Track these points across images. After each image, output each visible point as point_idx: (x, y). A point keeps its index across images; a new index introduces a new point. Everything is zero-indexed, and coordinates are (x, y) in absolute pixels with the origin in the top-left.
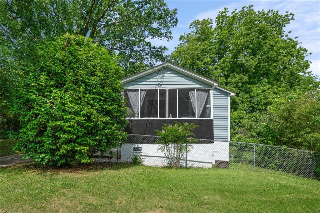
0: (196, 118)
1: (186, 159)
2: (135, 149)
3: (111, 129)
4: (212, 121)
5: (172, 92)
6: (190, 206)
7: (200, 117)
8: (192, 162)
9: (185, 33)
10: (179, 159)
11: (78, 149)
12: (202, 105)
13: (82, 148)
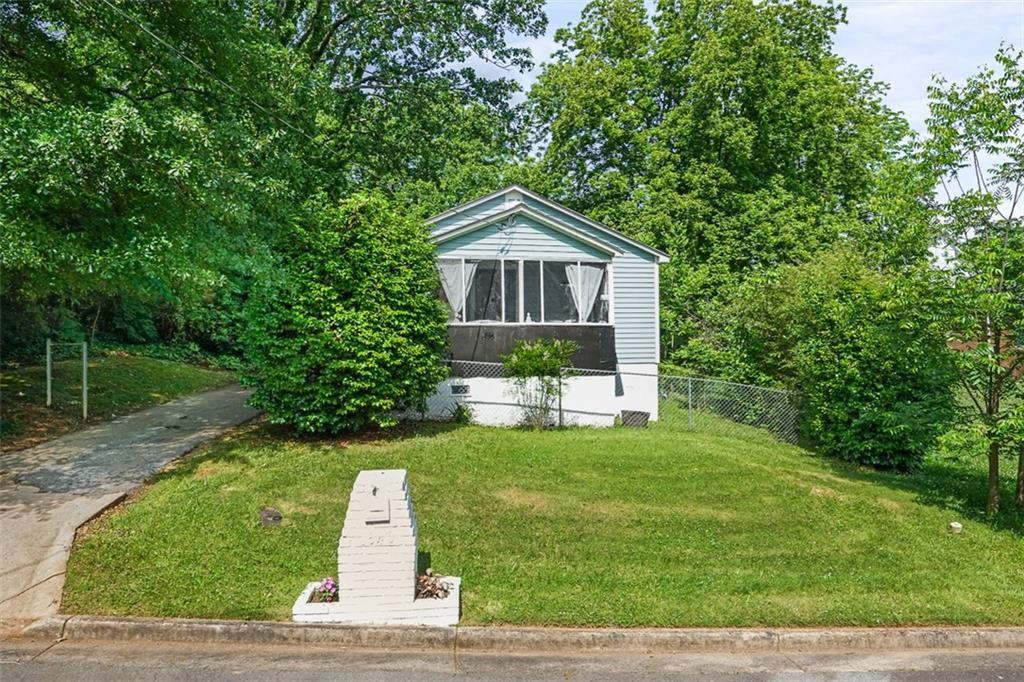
0: (580, 323)
1: (560, 405)
2: (457, 389)
3: (426, 364)
4: (611, 329)
5: (531, 267)
6: (554, 484)
7: (588, 321)
8: (574, 414)
9: (569, 24)
10: (547, 409)
11: (377, 404)
12: (592, 294)
13: (382, 401)
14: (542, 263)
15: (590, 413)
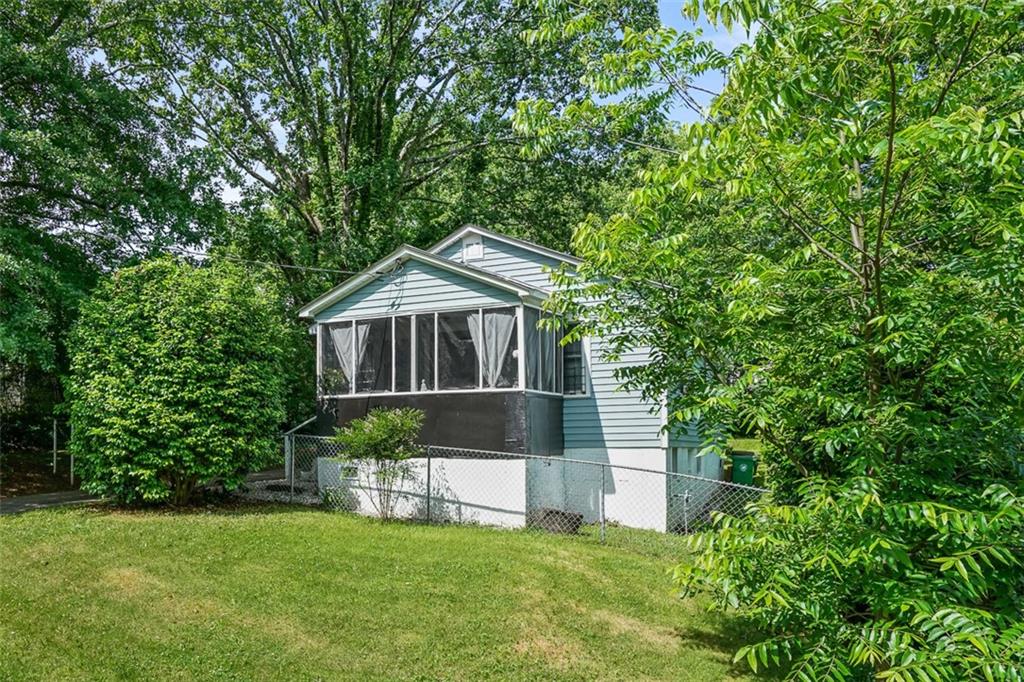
0: (476, 390)
2: (346, 470)
4: (521, 395)
5: (425, 320)
7: (498, 386)
12: (501, 350)
14: (436, 315)
15: (494, 509)
